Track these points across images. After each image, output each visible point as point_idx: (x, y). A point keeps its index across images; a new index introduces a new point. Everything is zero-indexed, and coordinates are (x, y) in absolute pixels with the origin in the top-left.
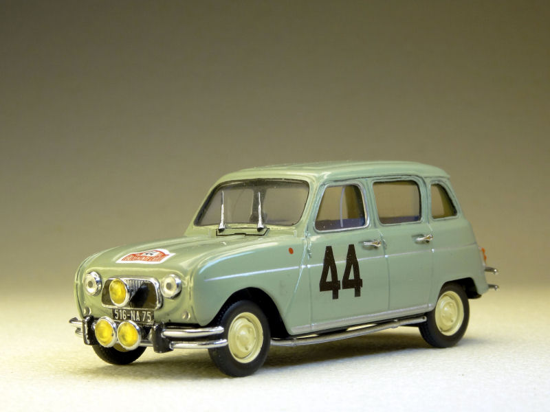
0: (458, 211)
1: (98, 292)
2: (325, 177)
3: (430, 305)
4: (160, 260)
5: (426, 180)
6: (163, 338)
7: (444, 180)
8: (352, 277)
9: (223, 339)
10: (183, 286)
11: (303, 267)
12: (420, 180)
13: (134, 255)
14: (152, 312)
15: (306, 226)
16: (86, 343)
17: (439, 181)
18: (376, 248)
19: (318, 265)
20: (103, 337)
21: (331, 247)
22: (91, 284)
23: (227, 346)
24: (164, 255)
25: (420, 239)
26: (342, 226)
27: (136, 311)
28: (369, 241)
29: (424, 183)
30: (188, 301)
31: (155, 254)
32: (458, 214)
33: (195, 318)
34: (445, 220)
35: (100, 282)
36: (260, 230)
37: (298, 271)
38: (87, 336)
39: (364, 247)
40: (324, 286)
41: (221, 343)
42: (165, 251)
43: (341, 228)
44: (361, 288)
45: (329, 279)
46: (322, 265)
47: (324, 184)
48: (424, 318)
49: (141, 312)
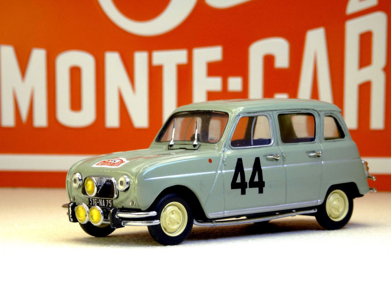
0: (346, 135)
1: (80, 186)
2: (241, 110)
3: (319, 201)
4: (119, 165)
5: (320, 113)
6: (117, 218)
7: (335, 113)
8: (256, 179)
9: (157, 219)
10: (131, 183)
11: (219, 172)
12: (316, 112)
13: (104, 161)
14: (112, 201)
15: (224, 144)
16: (70, 221)
17: (331, 113)
18: (277, 160)
19: (231, 171)
20: (80, 217)
21: (241, 159)
22: (75, 181)
23: (160, 224)
24: (122, 161)
25: (312, 154)
26: (252, 144)
27: (102, 200)
28: (271, 155)
29: (319, 115)
30: (133, 194)
31: (117, 161)
32: (346, 137)
33: (138, 206)
34: (334, 141)
35: (82, 180)
36: (195, 146)
37: (215, 175)
38: (71, 216)
39: (268, 159)
40: (234, 185)
41: (156, 222)
42: (124, 160)
43: (251, 145)
44: (264, 188)
45: (239, 180)
46: (234, 171)
47: (239, 115)
48: (315, 210)
49: (105, 200)
